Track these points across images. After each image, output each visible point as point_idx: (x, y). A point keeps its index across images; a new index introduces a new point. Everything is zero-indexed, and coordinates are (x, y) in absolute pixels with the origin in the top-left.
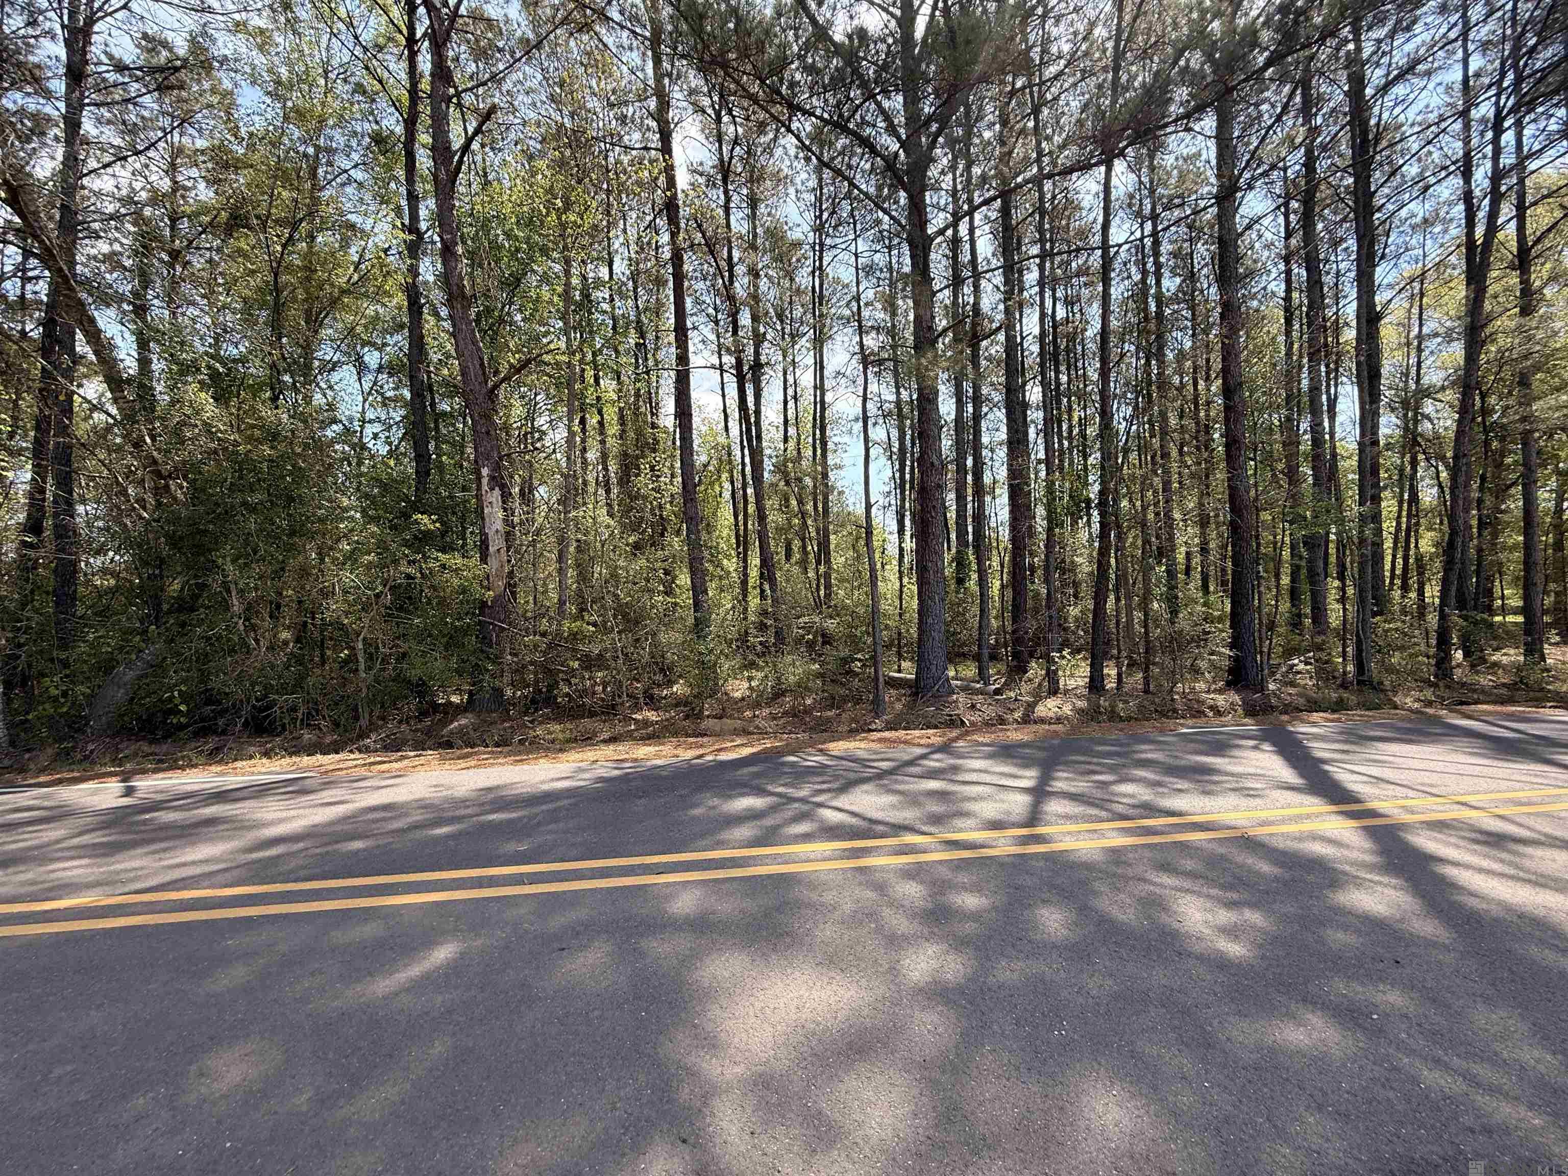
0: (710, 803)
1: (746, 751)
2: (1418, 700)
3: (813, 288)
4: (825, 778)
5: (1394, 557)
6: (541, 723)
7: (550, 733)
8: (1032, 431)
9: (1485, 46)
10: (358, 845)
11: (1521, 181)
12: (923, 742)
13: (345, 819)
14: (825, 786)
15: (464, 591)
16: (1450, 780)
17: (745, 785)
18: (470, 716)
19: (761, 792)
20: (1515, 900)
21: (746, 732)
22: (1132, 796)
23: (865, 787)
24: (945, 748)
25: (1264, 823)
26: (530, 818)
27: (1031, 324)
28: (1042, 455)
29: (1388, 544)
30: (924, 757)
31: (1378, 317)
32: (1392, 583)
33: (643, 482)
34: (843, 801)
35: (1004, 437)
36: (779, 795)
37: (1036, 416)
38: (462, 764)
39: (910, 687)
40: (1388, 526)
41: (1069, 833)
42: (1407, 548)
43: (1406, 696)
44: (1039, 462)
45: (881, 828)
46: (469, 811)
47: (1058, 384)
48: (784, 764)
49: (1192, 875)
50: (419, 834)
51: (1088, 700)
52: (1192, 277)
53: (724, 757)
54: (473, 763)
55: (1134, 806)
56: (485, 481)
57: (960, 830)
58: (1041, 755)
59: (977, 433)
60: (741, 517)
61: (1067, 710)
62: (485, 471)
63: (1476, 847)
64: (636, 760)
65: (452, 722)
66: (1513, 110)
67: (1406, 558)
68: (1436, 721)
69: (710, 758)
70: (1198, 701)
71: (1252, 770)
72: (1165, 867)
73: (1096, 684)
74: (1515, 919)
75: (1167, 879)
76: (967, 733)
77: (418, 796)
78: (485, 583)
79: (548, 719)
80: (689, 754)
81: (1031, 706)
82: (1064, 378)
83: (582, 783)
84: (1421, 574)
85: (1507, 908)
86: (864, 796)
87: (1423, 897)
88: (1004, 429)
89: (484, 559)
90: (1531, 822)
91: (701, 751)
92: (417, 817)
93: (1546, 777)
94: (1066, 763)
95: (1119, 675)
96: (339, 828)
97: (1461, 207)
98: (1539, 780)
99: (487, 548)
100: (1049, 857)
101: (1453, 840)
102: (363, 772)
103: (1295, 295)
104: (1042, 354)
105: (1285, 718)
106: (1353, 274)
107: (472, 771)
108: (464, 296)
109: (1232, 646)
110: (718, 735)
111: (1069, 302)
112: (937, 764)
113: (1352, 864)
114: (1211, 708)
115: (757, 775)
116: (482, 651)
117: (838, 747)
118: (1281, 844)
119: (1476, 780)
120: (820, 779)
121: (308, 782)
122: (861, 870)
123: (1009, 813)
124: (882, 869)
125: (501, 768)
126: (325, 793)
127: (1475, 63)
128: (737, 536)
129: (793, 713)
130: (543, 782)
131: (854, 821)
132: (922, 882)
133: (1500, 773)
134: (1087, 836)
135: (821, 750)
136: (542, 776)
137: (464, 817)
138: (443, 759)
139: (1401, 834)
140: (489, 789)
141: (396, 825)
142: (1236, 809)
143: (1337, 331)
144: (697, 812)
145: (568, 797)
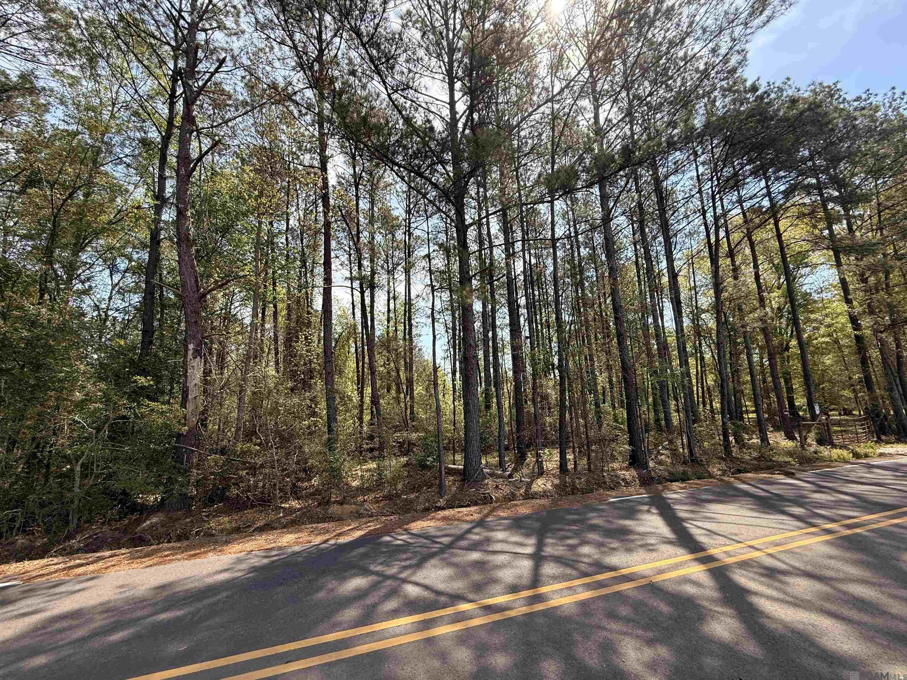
0: (330, 586)
1: (358, 534)
2: (719, 470)
3: (405, 241)
4: (409, 555)
5: (697, 387)
6: (214, 517)
7: (220, 524)
8: (522, 320)
9: (703, 163)
10: (40, 660)
11: (726, 221)
12: (468, 518)
13: (36, 630)
14: (408, 563)
15: (166, 426)
16: (743, 530)
17: (354, 567)
18: (160, 514)
19: (365, 572)
20: (788, 619)
21: (359, 516)
22: (589, 556)
23: (433, 561)
24: (481, 523)
25: (661, 572)
26: (193, 615)
27: (519, 266)
28: (527, 334)
29: (694, 381)
30: (469, 531)
31: (677, 275)
32: (698, 401)
33: (300, 347)
34: (421, 576)
35: (508, 322)
36: (377, 573)
37: (523, 311)
38: (148, 561)
39: (460, 474)
40: (693, 371)
41: (556, 591)
42: (702, 384)
43: (713, 467)
44: (527, 338)
45: (443, 599)
46: (145, 612)
47: (534, 295)
48: (381, 544)
49: (627, 620)
50: (96, 643)
51: (560, 479)
52: (594, 249)
53: (343, 540)
54: (156, 560)
55: (590, 565)
56: (190, 353)
57: (493, 596)
58: (537, 525)
59: (494, 319)
60: (361, 364)
61: (549, 486)
62: (191, 347)
63: (763, 579)
64: (280, 548)
65: (145, 521)
66: (719, 192)
67: (703, 388)
68: (729, 485)
69: (332, 542)
70: (616, 476)
71: (648, 530)
72: (612, 615)
73: (563, 466)
74: (790, 634)
75: (614, 626)
76: (494, 509)
77: (105, 598)
78: (183, 421)
79: (220, 512)
80: (318, 540)
81: (529, 485)
82: (537, 293)
83: (239, 574)
84: (710, 396)
85: (785, 625)
86: (433, 570)
87: (745, 622)
88: (508, 317)
89: (183, 405)
90: (783, 557)
91: (327, 537)
92: (98, 623)
93: (784, 524)
94: (551, 530)
95: (575, 458)
96: (27, 642)
97: (703, 227)
98: (781, 526)
99: (187, 396)
100: (546, 613)
101: (751, 575)
102: (62, 576)
103: (640, 259)
104: (525, 281)
105: (660, 487)
106: (663, 252)
107: (153, 569)
108: (188, 240)
109: (630, 444)
110: (339, 519)
111: (537, 256)
112: (477, 537)
113: (707, 600)
114: (623, 480)
115: (365, 556)
116: (174, 467)
117: (417, 526)
118: (671, 588)
119: (754, 528)
120: (405, 556)
121: (9, 591)
122: (430, 641)
123: (520, 577)
124: (443, 637)
125: (178, 563)
126: (23, 603)
127: (701, 169)
128: (358, 376)
129: (389, 497)
130: (209, 575)
131: (426, 594)
132: (470, 647)
133: (764, 523)
134: (566, 592)
135: (406, 530)
136: (210, 569)
137: (139, 619)
138: (133, 558)
139: (727, 573)
140: (163, 587)
141: (80, 633)
142: (644, 562)
143: (660, 278)
144: (321, 595)
145: (226, 590)
